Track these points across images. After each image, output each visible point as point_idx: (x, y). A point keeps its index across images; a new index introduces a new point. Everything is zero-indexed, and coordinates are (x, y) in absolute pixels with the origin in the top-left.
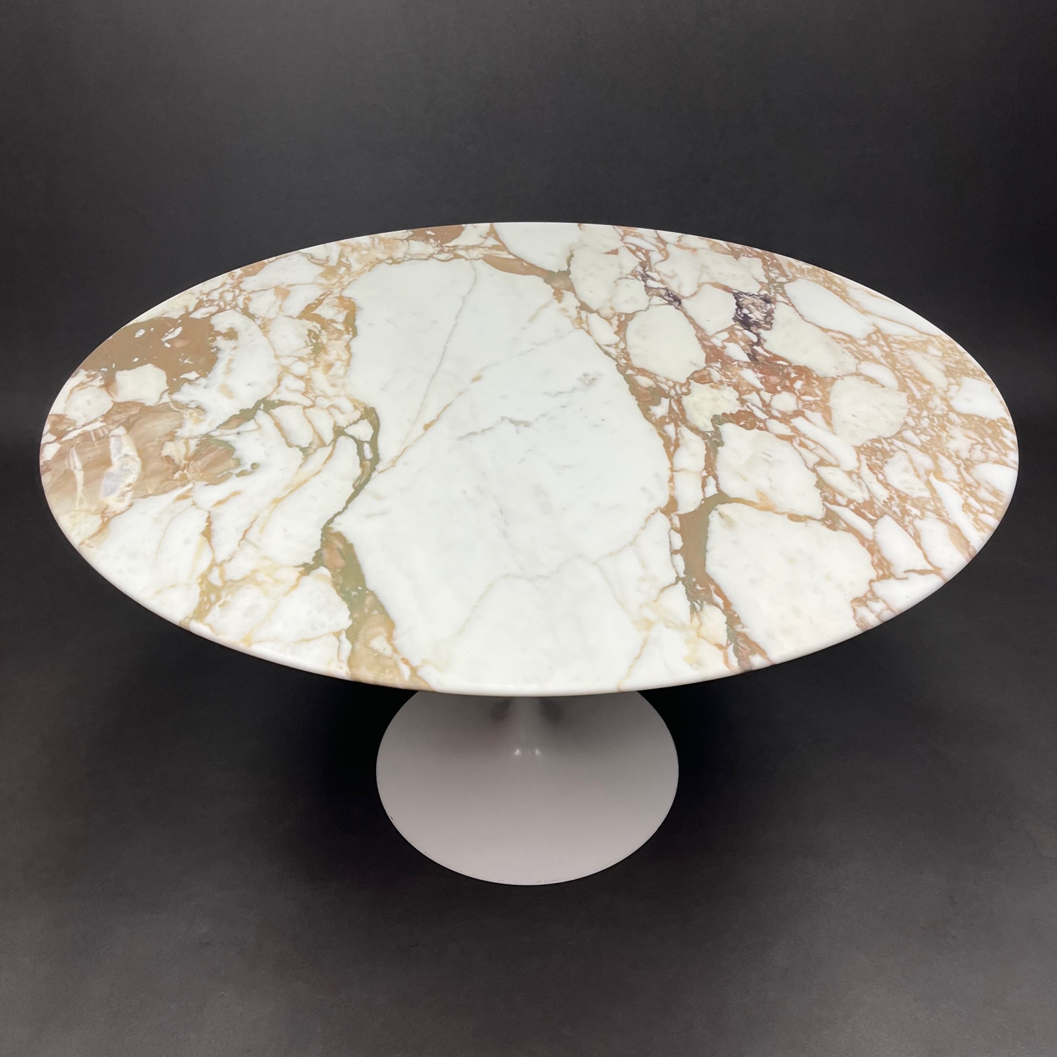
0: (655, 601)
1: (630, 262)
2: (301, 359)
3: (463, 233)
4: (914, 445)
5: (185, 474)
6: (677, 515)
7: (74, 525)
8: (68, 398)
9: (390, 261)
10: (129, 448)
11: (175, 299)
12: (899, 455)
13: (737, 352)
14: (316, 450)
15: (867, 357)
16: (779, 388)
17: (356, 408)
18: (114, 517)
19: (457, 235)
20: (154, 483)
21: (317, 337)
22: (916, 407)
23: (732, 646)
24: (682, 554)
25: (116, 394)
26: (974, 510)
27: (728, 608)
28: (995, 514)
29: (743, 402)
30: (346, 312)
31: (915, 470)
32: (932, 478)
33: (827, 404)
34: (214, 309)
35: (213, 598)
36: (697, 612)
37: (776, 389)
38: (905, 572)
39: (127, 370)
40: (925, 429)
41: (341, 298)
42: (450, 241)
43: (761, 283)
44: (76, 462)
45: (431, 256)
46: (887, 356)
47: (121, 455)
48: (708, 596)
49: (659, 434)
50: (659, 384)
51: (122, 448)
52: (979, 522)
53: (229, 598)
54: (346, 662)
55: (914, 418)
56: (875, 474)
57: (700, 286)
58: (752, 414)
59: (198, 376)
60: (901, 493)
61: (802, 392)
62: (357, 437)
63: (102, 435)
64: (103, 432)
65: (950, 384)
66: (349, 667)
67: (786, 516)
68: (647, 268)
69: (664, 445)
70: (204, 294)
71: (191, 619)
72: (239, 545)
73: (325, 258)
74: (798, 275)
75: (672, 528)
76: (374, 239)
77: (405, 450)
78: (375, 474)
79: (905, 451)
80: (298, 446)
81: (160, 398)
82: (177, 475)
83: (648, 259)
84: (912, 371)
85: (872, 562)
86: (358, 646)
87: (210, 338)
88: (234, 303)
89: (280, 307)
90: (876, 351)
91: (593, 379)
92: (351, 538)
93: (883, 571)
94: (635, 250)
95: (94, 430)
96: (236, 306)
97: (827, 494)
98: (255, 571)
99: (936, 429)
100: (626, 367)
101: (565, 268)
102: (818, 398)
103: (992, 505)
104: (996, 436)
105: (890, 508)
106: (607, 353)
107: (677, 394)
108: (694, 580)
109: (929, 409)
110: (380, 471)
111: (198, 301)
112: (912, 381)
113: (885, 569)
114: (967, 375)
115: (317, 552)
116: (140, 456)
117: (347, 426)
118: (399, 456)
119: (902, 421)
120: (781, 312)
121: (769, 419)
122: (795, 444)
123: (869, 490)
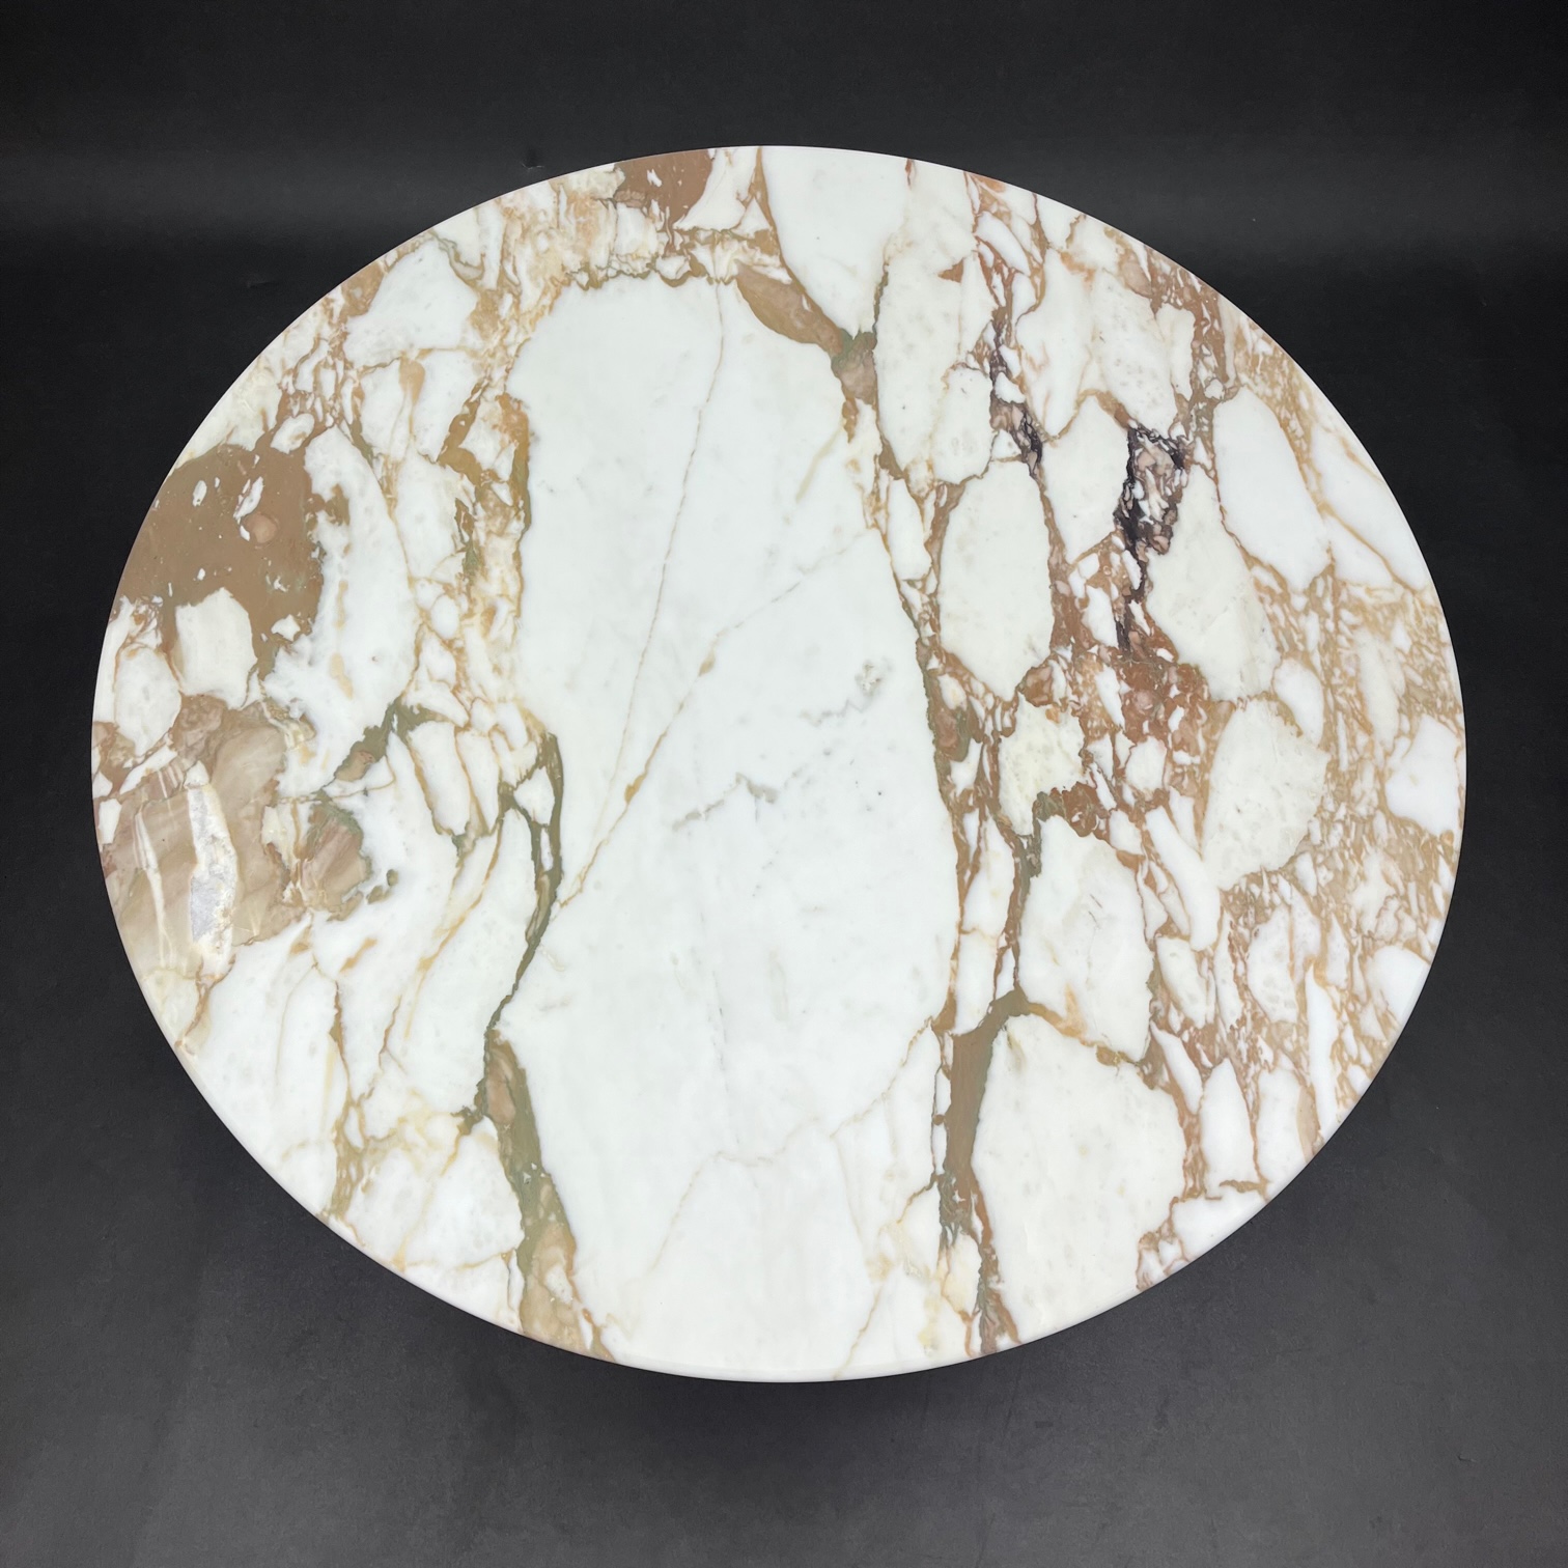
0: (899, 1221)
1: (978, 308)
2: (447, 589)
3: (711, 181)
4: (1304, 893)
5: (298, 892)
6: (952, 1036)
7: (163, 1002)
8: (115, 674)
9: (586, 278)
10: (216, 825)
11: (243, 387)
12: (1279, 918)
13: (1101, 621)
14: (474, 844)
15: (1295, 648)
17: (530, 736)
18: (212, 987)
19: (699, 191)
20: (258, 911)
21: (469, 523)
22: (1333, 793)
23: (980, 1315)
24: (946, 1126)
25: (181, 671)
26: (1345, 1055)
27: (986, 1243)
28: (1371, 1065)
29: (1087, 761)
30: (513, 448)
31: (1292, 957)
32: (1310, 976)
33: (1207, 776)
34: (307, 424)
35: (353, 1171)
36: (947, 1247)
37: (1142, 730)
38: (1221, 1185)
39: (192, 604)
40: (1331, 852)
41: (505, 400)
42: (686, 212)
43: (1179, 398)
44: (147, 852)
45: (652, 265)
46: (1329, 645)
47: (208, 837)
48: (967, 1215)
49: (955, 834)
50: (972, 699)
51: (206, 816)
52: (1344, 1083)
53: (373, 1175)
54: (517, 1312)
55: (1323, 823)
56: (1235, 960)
57: (1080, 402)
58: (1091, 792)
59: (298, 629)
60: (1259, 1010)
61: (1178, 740)
62: (531, 814)
63: (175, 784)
64: (176, 775)
65: (1400, 733)
66: (521, 1314)
67: (1095, 1050)
68: (1003, 335)
69: (957, 866)
70: (288, 373)
71: (330, 1213)
72: (380, 1063)
73: (476, 262)
74: (1244, 378)
75: (941, 1066)
76: (558, 193)
77: (598, 848)
78: (556, 907)
79: (1290, 907)
80: (450, 832)
81: (248, 690)
82: (288, 893)
83: (1009, 297)
84: (1351, 692)
85: (1185, 1161)
86: (532, 1281)
87: (308, 517)
88: (338, 406)
89: (411, 422)
90: (1312, 626)
91: (878, 680)
92: (525, 1058)
93: (1195, 1180)
94: (992, 267)
95: (163, 770)
96: (342, 416)
97: (1158, 1004)
98: (402, 1120)
99: (1347, 854)
101: (868, 328)
102: (1197, 760)
103: (1372, 1045)
104: (1427, 879)
105: (1235, 1044)
106: (907, 606)
107: (994, 732)
108: (954, 1180)
109: (1350, 801)
110: (562, 901)
111: (281, 393)
112: (1346, 722)
113: (1197, 1176)
114: (1430, 707)
115: (479, 1085)
116: (232, 840)
118: (591, 865)
119: (1304, 829)
120: (1193, 495)
121: (1116, 810)
122: (1141, 877)
123: (1217, 998)
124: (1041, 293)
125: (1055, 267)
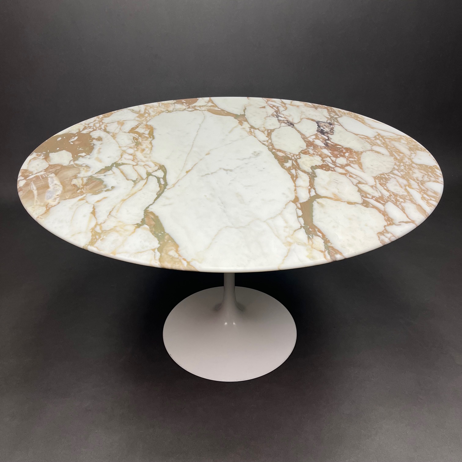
0: (292, 235)
1: (271, 111)
2: (131, 148)
3: (198, 101)
4: (398, 176)
5: (82, 191)
6: (299, 203)
7: (34, 211)
8: (29, 163)
9: (167, 112)
10: (57, 181)
11: (74, 126)
12: (392, 179)
13: (319, 143)
14: (139, 181)
15: (375, 144)
16: (339, 156)
17: (156, 165)
18: (51, 207)
19: (196, 102)
20: (68, 195)
21: (137, 139)
22: (398, 162)
23: (327, 251)
24: (302, 218)
25: (50, 161)
26: (427, 199)
27: (324, 237)
28: (436, 200)
29: (324, 161)
30: (149, 130)
31: (400, 185)
32: (407, 188)
33: (360, 161)
34: (91, 130)
35: (97, 237)
36: (310, 239)
37: (338, 156)
38: (399, 222)
39: (54, 153)
40: (402, 170)
41: (146, 125)
42: (193, 104)
43: (327, 118)
44: (34, 187)
45: (185, 109)
46: (383, 144)
47: (53, 184)
48: (315, 233)
49: (289, 173)
50: (287, 155)
51: (54, 182)
52: (429, 204)
53: (105, 237)
54: (158, 260)
55: (397, 166)
56: (382, 186)
57: (301, 119)
58: (328, 165)
59: (86, 154)
60: (395, 193)
61: (349, 157)
62: (157, 176)
63: (45, 177)
64: (45, 176)
65: (411, 153)
66: (160, 262)
67: (346, 203)
68: (278, 113)
69: (291, 177)
70: (87, 124)
71: (88, 245)
72: (108, 217)
73: (139, 111)
74: (343, 115)
75: (297, 208)
76: (159, 103)
77: (178, 181)
78: (166, 190)
79: (395, 178)
80: (132, 180)
81: (70, 163)
82: (78, 191)
83: (279, 110)
84: (395, 149)
85: (385, 219)
86: (163, 254)
87: (90, 141)
88: (100, 128)
89: (120, 129)
90: (378, 141)
91: (258, 154)
92: (157, 214)
93: (390, 222)
94: (273, 107)
95: (41, 175)
96: (101, 128)
97: (363, 194)
98: (115, 227)
99: (407, 170)
100: (272, 148)
101: (243, 113)
102: (356, 159)
103: (434, 197)
104: (433, 172)
105: (390, 199)
106: (263, 144)
107: (295, 159)
108: (308, 227)
109: (403, 163)
110: (168, 188)
111: (84, 127)
112: (395, 153)
114: (418, 150)
115: (142, 219)
116: (62, 184)
117: (152, 172)
118: (176, 183)
119: (393, 167)
120: (337, 128)
121: (336, 167)
122: (348, 176)
123: (380, 192)
124: (286, 109)
125: (287, 106)
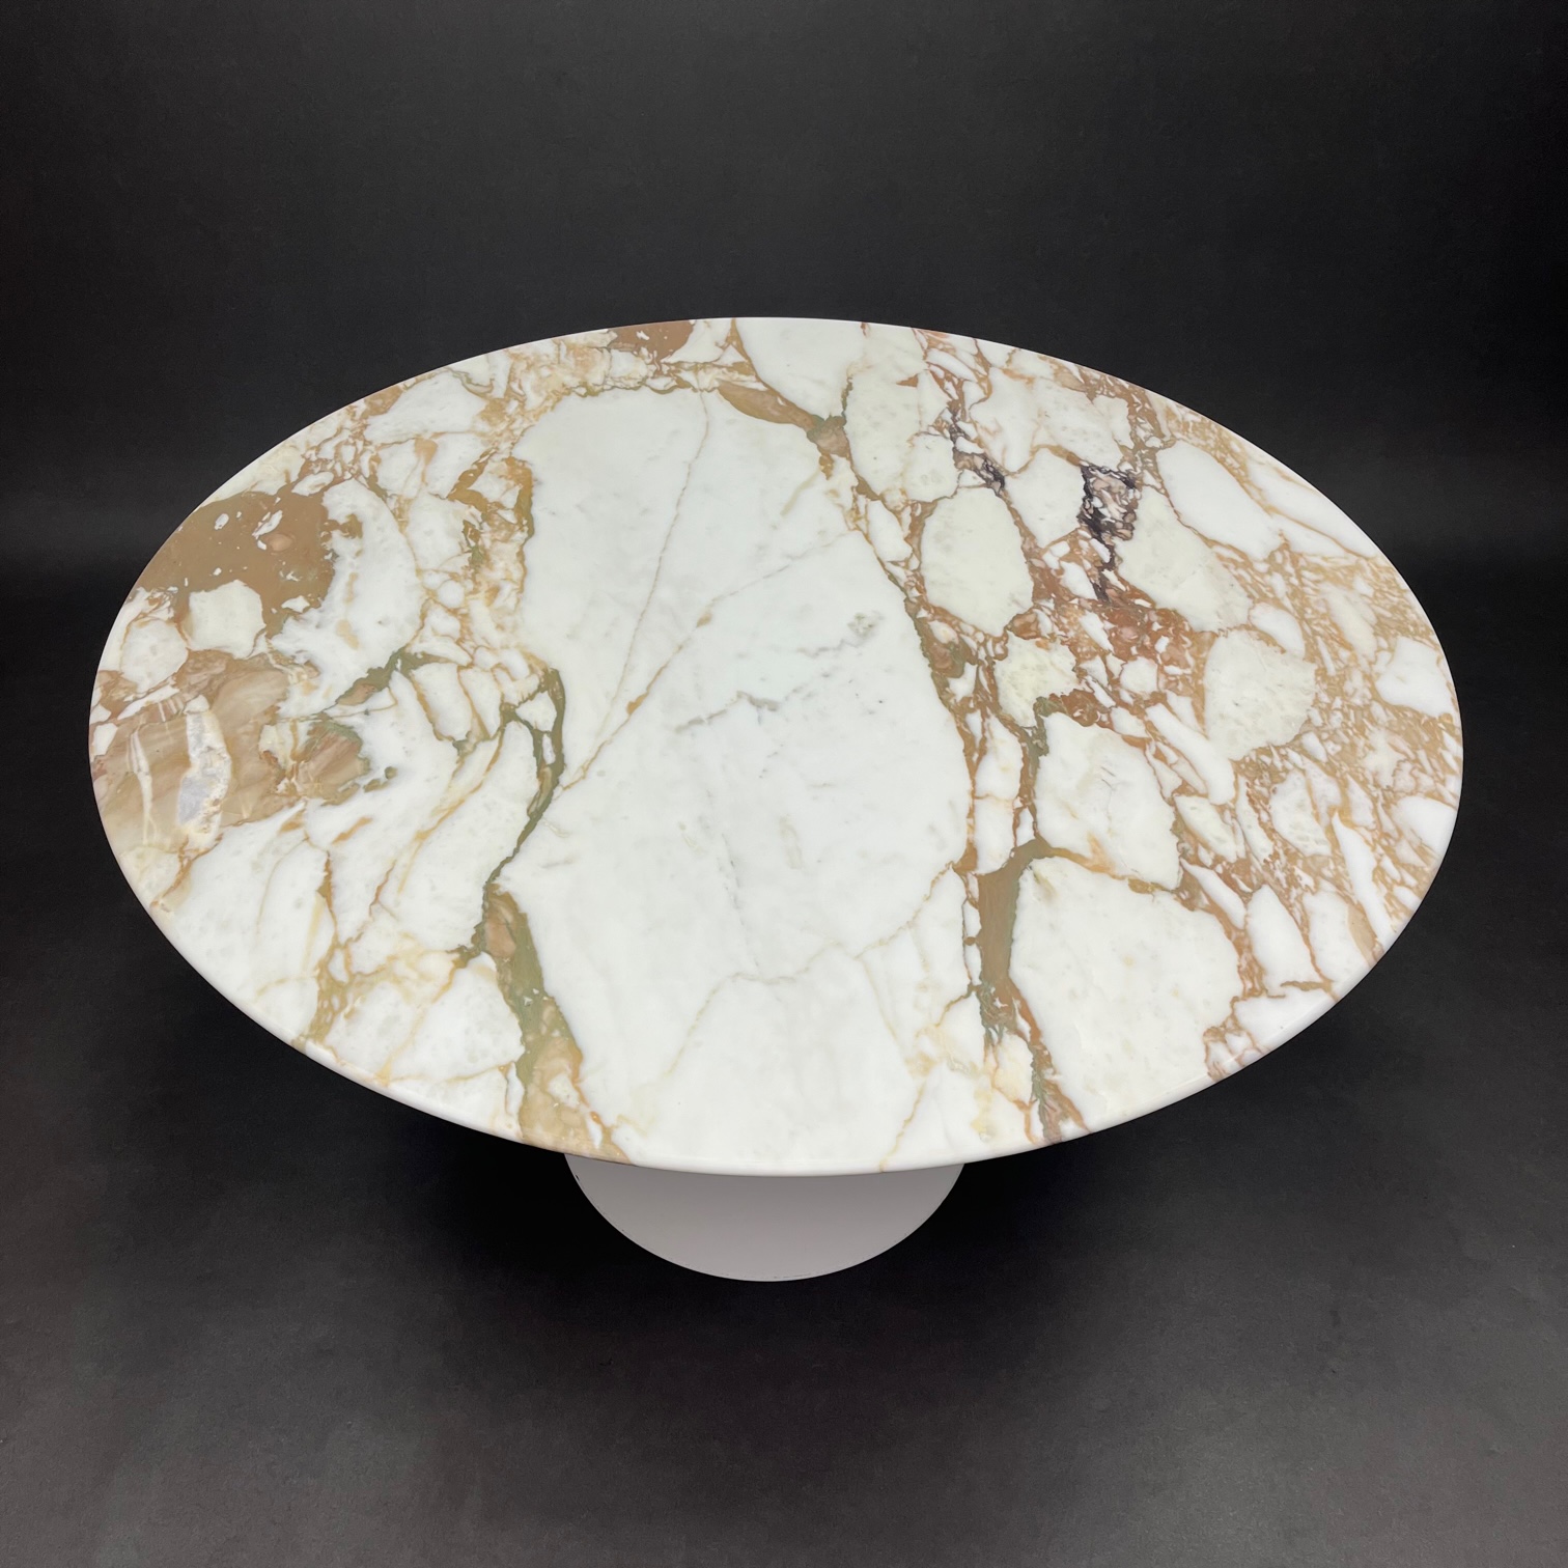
0: (938, 1025)
1: (934, 401)
2: (454, 577)
3: (692, 337)
4: (1316, 761)
5: (293, 785)
6: (975, 875)
7: (142, 872)
8: (125, 639)
9: (583, 391)
10: (213, 738)
11: (269, 458)
12: (1295, 779)
13: (1078, 581)
14: (475, 747)
15: (1265, 596)
16: (1134, 650)
17: (532, 670)
18: (196, 858)
19: (680, 341)
20: (249, 802)
21: (476, 535)
22: (1326, 691)
23: (1038, 1103)
24: (978, 946)
25: (190, 635)
26: (1389, 880)
27: (1036, 1041)
28: (1417, 887)
29: (1081, 673)
30: (518, 489)
31: (1315, 806)
32: (1336, 821)
33: (1200, 682)
34: (327, 478)
35: (336, 1002)
36: (993, 1046)
37: (1130, 653)
38: (1283, 985)
39: (206, 591)
40: (1335, 731)
41: (510, 461)
42: (672, 354)
43: (1123, 448)
44: (140, 760)
45: (643, 383)
46: (1296, 593)
47: (203, 748)
48: (1011, 1018)
49: (959, 728)
50: (962, 636)
51: (204, 733)
52: (1394, 902)
53: (357, 1004)
54: (516, 1117)
55: (1321, 711)
56: (1257, 811)
57: (1034, 452)
58: (1091, 696)
59: (308, 605)
60: (1290, 847)
61: (1167, 658)
62: (533, 724)
63: (175, 711)
64: (176, 705)
65: (1380, 649)
66: (521, 1125)
67: (1127, 882)
68: (959, 416)
69: (964, 751)
70: (312, 448)
71: (307, 1037)
72: (370, 913)
73: (487, 382)
74: (1178, 435)
75: (967, 899)
76: (559, 345)
77: (600, 747)
78: (558, 791)
79: (1303, 771)
80: (451, 738)
81: (255, 646)
82: (282, 787)
83: (961, 395)
84: (1327, 623)
85: (1239, 967)
86: (532, 1090)
87: (323, 534)
88: (356, 467)
89: (423, 475)
90: (1278, 583)
91: (870, 626)
92: (525, 904)
93: (1253, 982)
94: (944, 378)
95: (162, 702)
96: (359, 472)
97: (1186, 845)
98: (393, 958)
99: (1350, 732)
100: (921, 609)
101: (838, 412)
102: (1188, 671)
103: (1414, 871)
104: (1435, 748)
105: (1272, 874)
106: (893, 578)
107: (988, 657)
108: (993, 990)
109: (1344, 695)
110: (565, 785)
111: (304, 460)
112: (1326, 643)
113: (1255, 979)
114: (1405, 632)
115: (477, 927)
116: (229, 750)
117: (520, 703)
118: (593, 759)
119: (1304, 716)
120: (1150, 505)
121: (1116, 707)
122: (1150, 753)
123: (1245, 839)
124: (989, 392)
125: (997, 377)
